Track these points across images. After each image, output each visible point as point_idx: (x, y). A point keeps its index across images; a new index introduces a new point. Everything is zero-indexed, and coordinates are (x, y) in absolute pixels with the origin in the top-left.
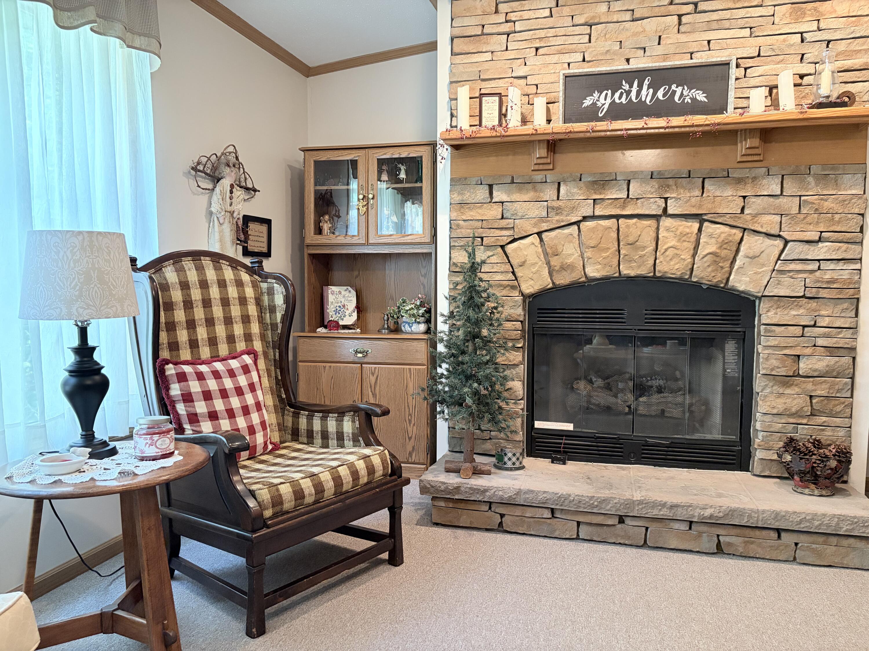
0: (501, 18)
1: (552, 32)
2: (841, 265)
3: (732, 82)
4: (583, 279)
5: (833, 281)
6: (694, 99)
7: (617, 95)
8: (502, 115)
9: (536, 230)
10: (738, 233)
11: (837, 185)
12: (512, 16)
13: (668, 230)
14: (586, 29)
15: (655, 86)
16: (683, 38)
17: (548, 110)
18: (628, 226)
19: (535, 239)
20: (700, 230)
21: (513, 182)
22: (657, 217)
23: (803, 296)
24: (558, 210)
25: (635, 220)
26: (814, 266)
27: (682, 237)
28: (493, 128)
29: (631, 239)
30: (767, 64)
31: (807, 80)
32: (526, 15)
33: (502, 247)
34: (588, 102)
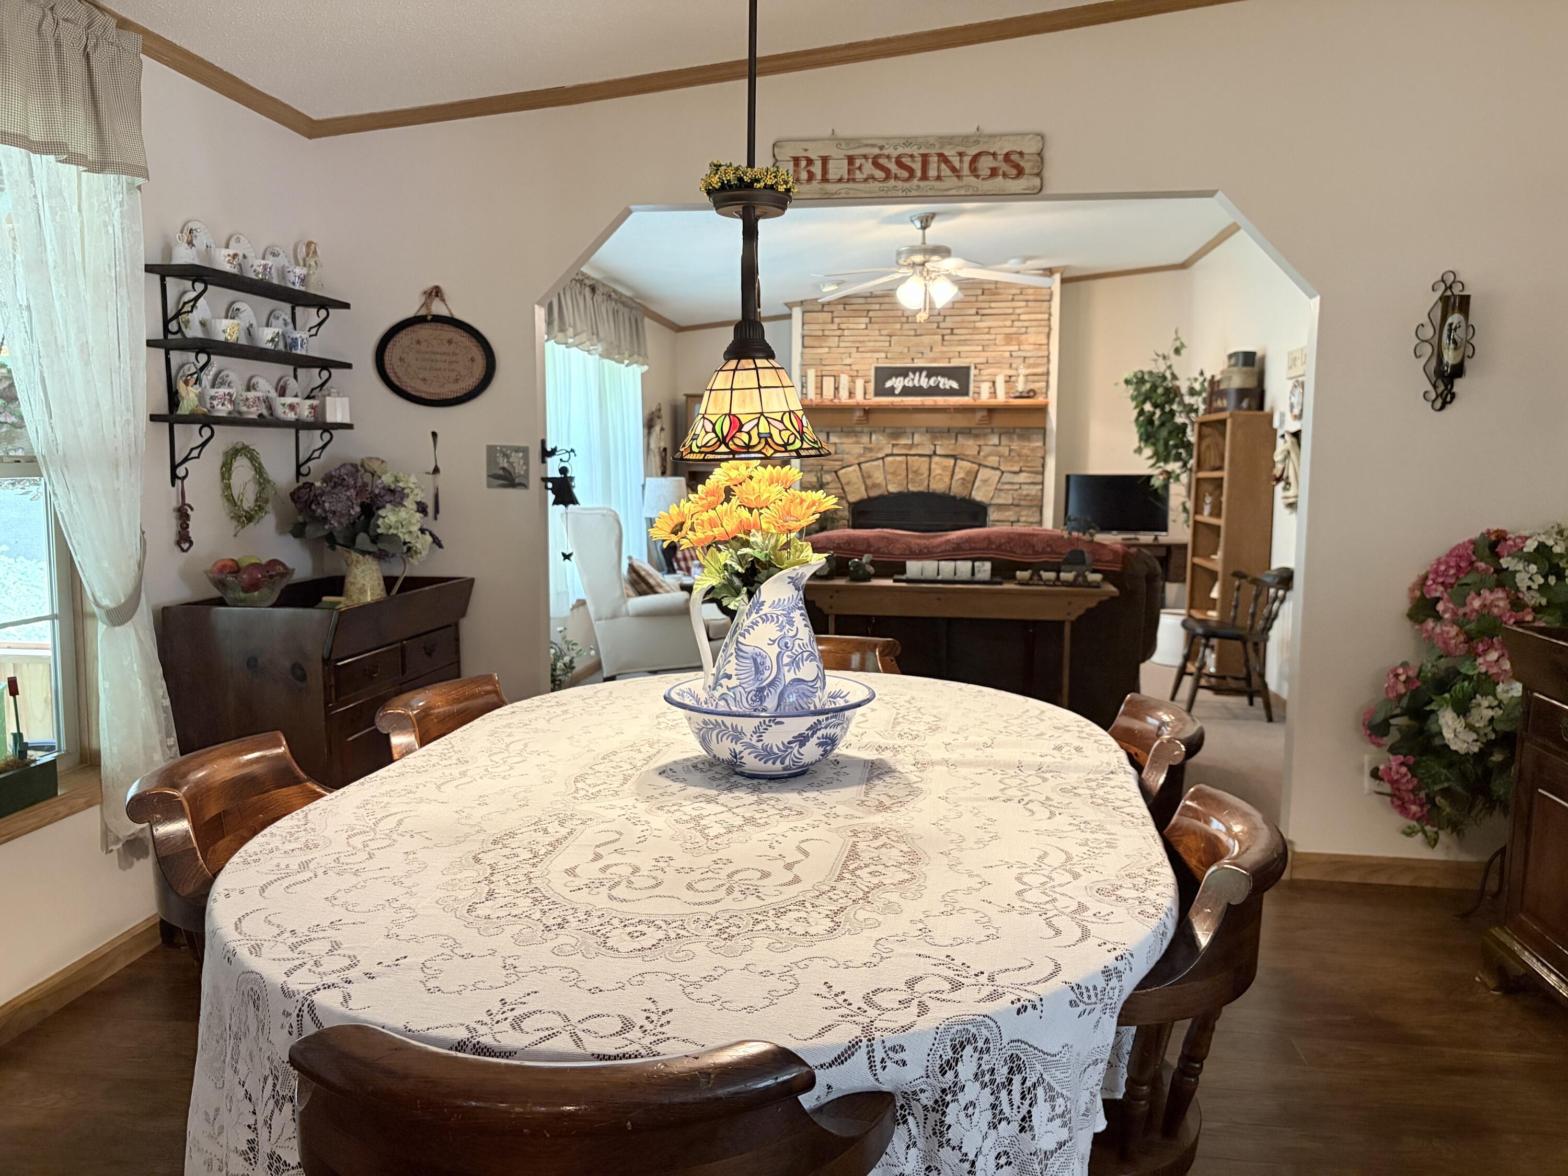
0: (835, 326)
1: (867, 338)
2: (1031, 487)
3: (972, 378)
4: (886, 493)
5: (1027, 495)
6: (951, 387)
7: (907, 379)
8: (837, 389)
9: (857, 462)
10: (976, 467)
11: (1029, 440)
12: (843, 326)
13: (936, 463)
14: (888, 338)
15: (929, 376)
16: (945, 349)
17: (865, 387)
18: (913, 461)
19: (856, 467)
20: (955, 464)
21: (842, 431)
22: (930, 456)
23: (1012, 504)
24: (870, 450)
25: (916, 458)
26: (1017, 487)
27: (944, 468)
28: (832, 400)
29: (915, 469)
30: (991, 368)
31: (1013, 379)
32: (851, 326)
33: (836, 472)
34: (888, 384)
